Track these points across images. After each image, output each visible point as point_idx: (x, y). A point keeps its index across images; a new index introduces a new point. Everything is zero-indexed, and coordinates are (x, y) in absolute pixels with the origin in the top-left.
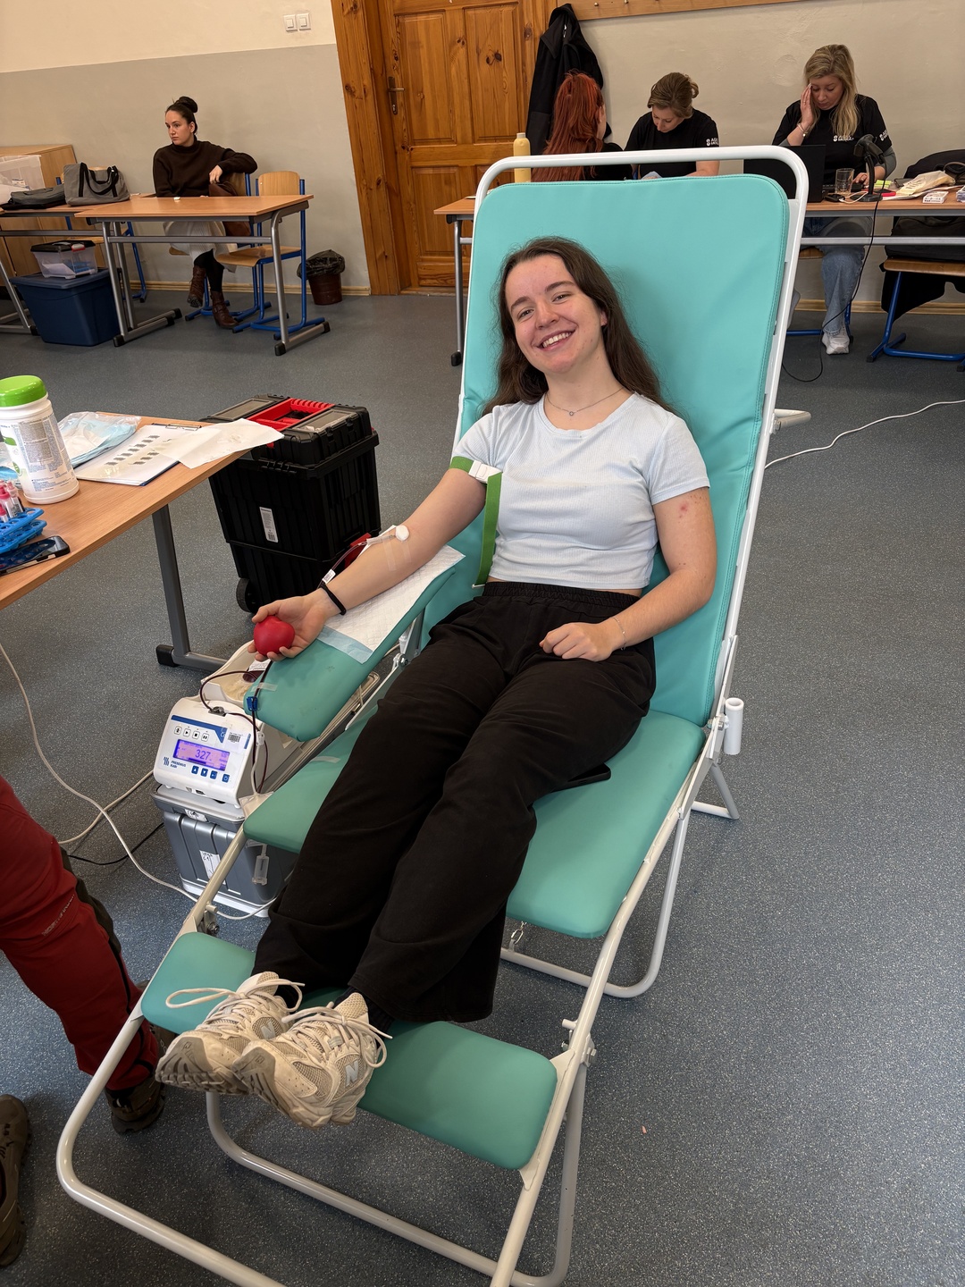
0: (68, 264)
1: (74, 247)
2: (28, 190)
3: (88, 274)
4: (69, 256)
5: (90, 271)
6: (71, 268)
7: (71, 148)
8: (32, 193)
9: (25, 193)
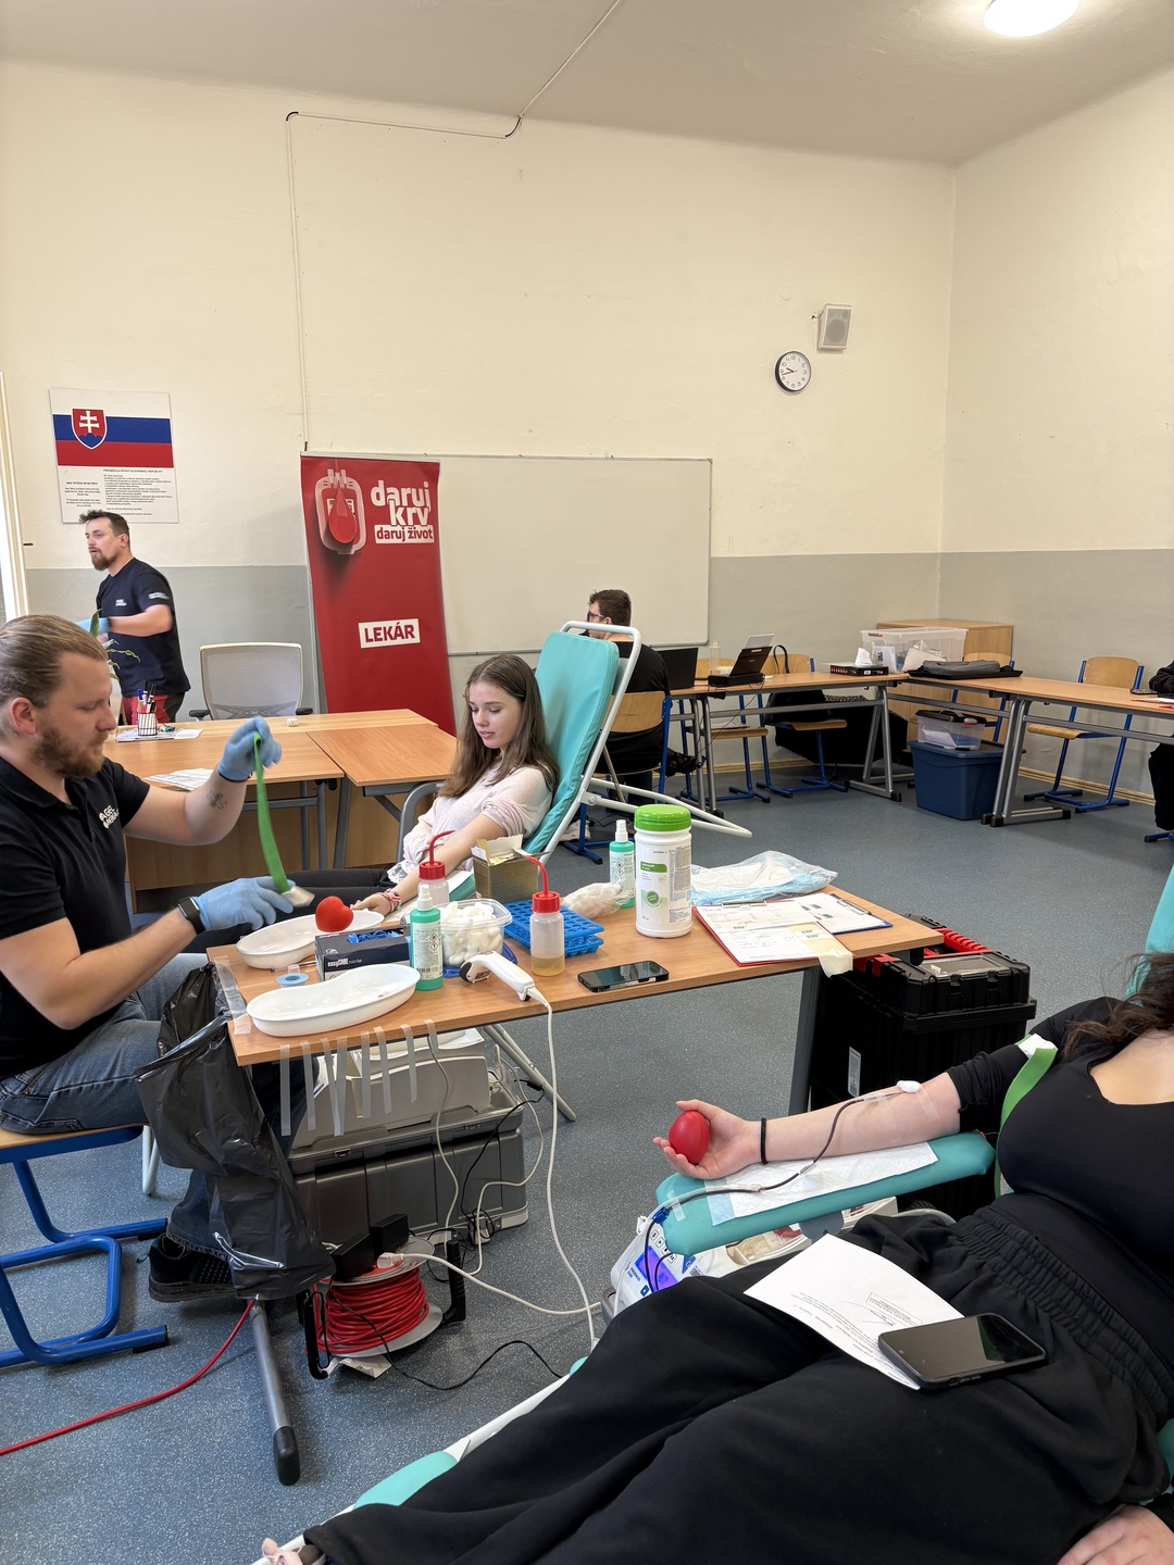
0: (954, 737)
1: (966, 720)
2: (944, 660)
3: (968, 750)
4: (957, 728)
5: (972, 747)
6: (955, 740)
7: (1010, 629)
8: (945, 664)
9: (938, 663)
